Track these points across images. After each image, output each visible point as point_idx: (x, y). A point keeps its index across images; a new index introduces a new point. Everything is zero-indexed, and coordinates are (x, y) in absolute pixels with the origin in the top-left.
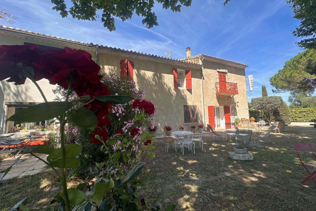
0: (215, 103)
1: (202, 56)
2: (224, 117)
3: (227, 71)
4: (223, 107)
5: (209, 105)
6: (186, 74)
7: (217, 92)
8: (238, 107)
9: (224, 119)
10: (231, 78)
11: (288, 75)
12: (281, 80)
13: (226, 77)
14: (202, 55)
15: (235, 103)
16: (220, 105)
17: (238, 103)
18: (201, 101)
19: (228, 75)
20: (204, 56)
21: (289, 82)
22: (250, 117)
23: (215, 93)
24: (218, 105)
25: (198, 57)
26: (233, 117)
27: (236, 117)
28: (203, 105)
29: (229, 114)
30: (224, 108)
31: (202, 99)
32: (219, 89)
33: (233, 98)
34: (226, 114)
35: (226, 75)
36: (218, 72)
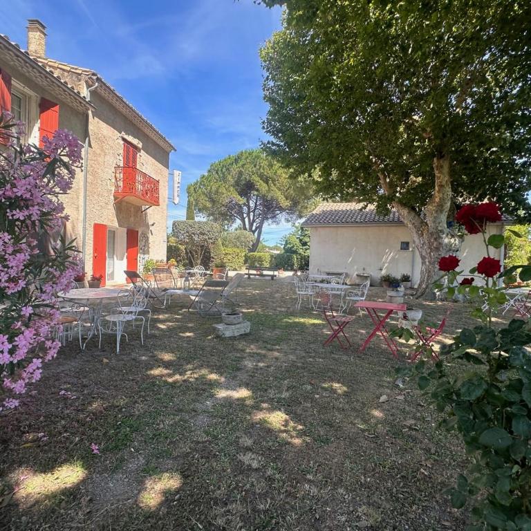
0: (110, 218)
1: (95, 78)
2: (126, 254)
3: (140, 145)
4: (125, 230)
5: (96, 222)
6: (42, 112)
7: (116, 192)
8: (152, 234)
9: (125, 260)
10: (147, 164)
11: (214, 189)
12: (204, 193)
13: (138, 159)
14: (93, 74)
15: (148, 226)
16: (120, 226)
17: (153, 225)
18: (78, 208)
19: (141, 154)
20: (98, 79)
21: (213, 201)
22: (168, 259)
23: (113, 192)
24: (116, 224)
25: (80, 74)
26: (142, 256)
27: (146, 256)
28: (81, 218)
29: (135, 249)
30: (127, 233)
31: (81, 203)
32: (121, 184)
33: (146, 214)
34: (131, 248)
35: (138, 155)
36: (124, 139)
